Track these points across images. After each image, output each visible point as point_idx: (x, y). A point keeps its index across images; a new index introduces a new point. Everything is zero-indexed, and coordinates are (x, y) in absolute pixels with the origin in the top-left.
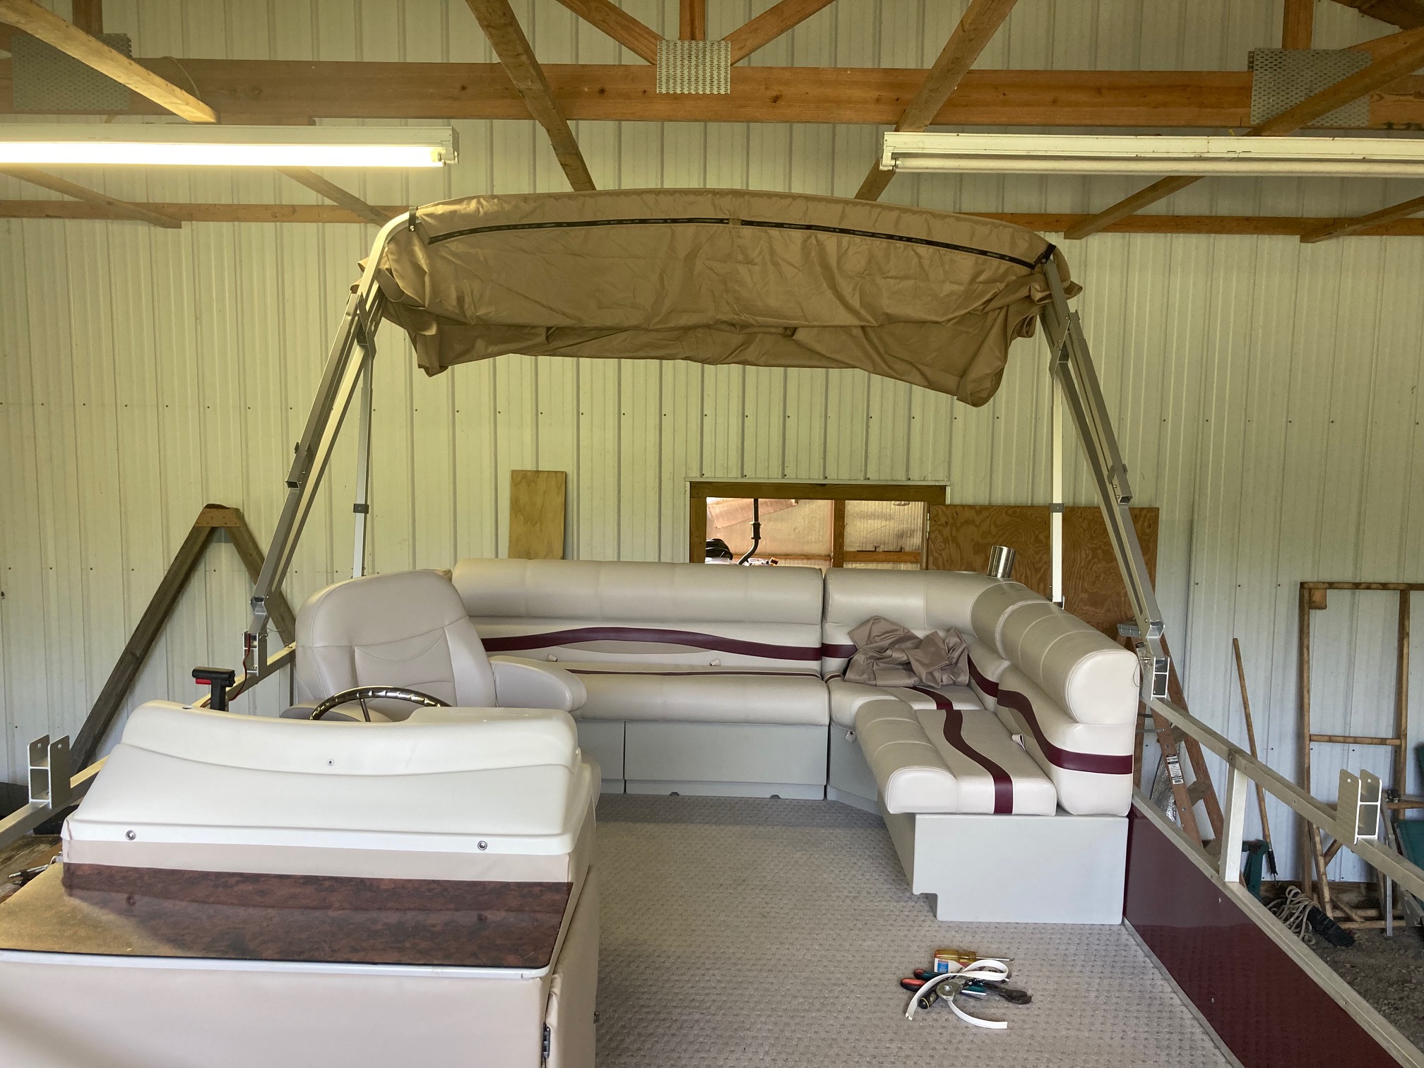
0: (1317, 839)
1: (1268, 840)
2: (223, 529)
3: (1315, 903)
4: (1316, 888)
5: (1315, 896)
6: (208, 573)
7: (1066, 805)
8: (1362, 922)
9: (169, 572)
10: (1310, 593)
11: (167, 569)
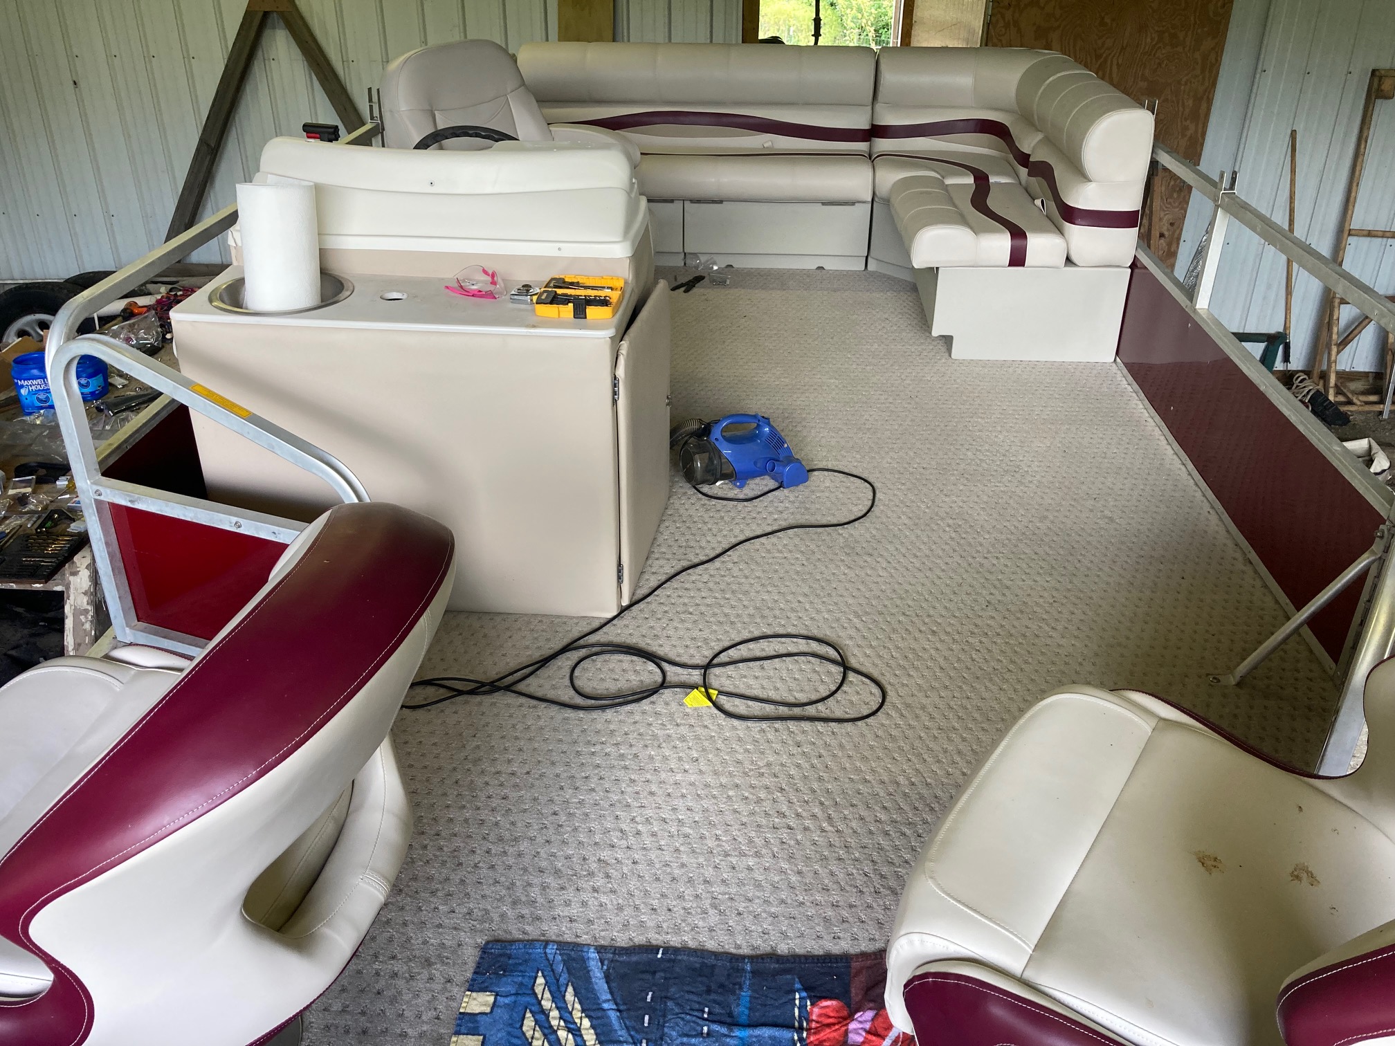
0: (1335, 330)
1: (1288, 332)
2: (275, 15)
3: (1320, 387)
4: (1324, 376)
5: (1321, 382)
6: (267, 62)
7: (1074, 258)
8: (1361, 405)
9: (229, 59)
10: (1380, 81)
11: (226, 57)
